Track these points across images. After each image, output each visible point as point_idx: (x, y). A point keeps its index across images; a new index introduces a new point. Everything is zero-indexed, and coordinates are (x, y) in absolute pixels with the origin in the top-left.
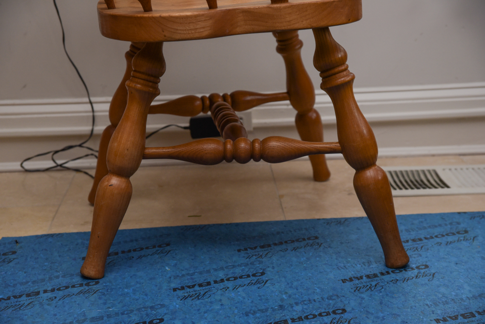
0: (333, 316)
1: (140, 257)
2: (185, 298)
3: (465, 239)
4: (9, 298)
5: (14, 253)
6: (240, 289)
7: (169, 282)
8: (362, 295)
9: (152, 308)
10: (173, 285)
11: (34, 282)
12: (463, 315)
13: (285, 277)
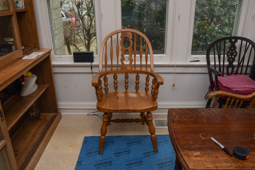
0: (140, 163)
1: (109, 144)
2: (116, 156)
3: (167, 143)
4: (87, 154)
5: (87, 141)
6: (125, 155)
7: (113, 152)
8: (146, 158)
9: (110, 158)
10: (114, 153)
11: (91, 150)
12: (161, 164)
13: (133, 152)
